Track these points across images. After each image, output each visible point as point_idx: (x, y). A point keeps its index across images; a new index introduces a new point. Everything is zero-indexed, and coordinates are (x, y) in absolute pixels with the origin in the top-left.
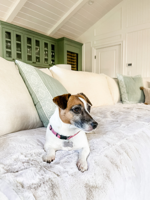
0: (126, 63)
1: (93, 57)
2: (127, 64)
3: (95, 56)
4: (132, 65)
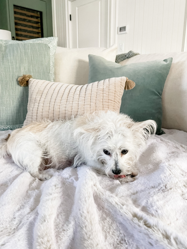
0: (117, 26)
1: (67, 18)
2: (118, 28)
3: (70, 15)
4: (127, 29)
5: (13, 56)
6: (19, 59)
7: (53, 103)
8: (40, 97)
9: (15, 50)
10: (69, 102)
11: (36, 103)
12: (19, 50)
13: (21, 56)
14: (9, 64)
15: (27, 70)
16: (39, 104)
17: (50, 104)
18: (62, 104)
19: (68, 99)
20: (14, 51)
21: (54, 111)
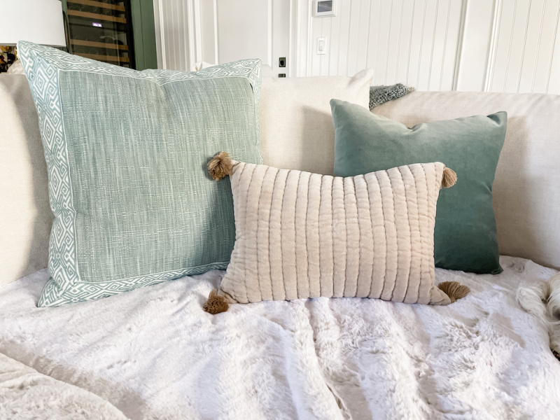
2: (313, 2)
4: (334, 6)
5: (189, 112)
6: (202, 120)
7: (304, 222)
8: (269, 206)
9: (189, 98)
10: (339, 219)
11: (263, 219)
12: (197, 96)
13: (203, 112)
14: (184, 133)
15: (217, 142)
16: (269, 222)
17: (295, 223)
18: (323, 223)
19: (335, 211)
20: (187, 100)
21: (308, 240)
